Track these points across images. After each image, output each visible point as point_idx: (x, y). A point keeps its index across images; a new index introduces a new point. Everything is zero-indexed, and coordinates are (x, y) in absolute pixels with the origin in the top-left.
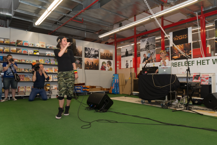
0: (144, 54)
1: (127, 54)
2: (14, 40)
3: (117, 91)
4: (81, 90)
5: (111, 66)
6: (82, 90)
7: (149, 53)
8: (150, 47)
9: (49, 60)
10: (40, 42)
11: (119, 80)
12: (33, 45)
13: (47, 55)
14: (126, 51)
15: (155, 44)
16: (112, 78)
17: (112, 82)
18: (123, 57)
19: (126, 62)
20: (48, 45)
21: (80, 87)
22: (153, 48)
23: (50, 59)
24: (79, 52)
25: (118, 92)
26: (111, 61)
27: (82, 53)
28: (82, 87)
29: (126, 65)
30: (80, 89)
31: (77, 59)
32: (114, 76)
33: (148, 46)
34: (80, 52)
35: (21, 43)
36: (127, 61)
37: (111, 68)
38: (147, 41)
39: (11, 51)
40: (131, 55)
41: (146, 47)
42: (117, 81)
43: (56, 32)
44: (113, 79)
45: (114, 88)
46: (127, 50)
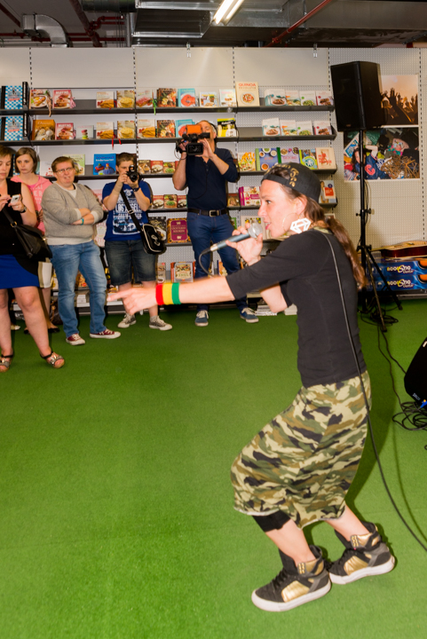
2: (146, 92)
4: (412, 280)
6: (416, 278)
9: (274, 153)
10: (237, 84)
12: (212, 99)
13: (265, 133)
20: (267, 93)
21: (406, 263)
23: (278, 150)
24: (401, 105)
27: (415, 107)
28: (416, 264)
30: (408, 276)
31: (396, 136)
34: (409, 101)
35: (169, 98)
39: (140, 135)
43: (303, 30)
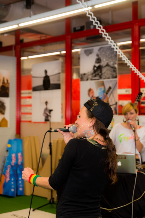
0: (90, 90)
1: (47, 85)
3: (17, 188)
5: (3, 114)
7: (103, 88)
8: (104, 70)
11: (22, 156)
14: (44, 75)
15: (116, 66)
16: (6, 150)
17: (4, 162)
18: (35, 89)
19: (45, 107)
22: (111, 76)
25: (21, 189)
26: (6, 100)
29: (45, 113)
32: (9, 146)
33: (100, 68)
36: (46, 103)
37: (4, 119)
38: (97, 55)
40: (57, 87)
41: (95, 71)
42: (17, 159)
44: (7, 154)
45: (8, 179)
46: (46, 72)
